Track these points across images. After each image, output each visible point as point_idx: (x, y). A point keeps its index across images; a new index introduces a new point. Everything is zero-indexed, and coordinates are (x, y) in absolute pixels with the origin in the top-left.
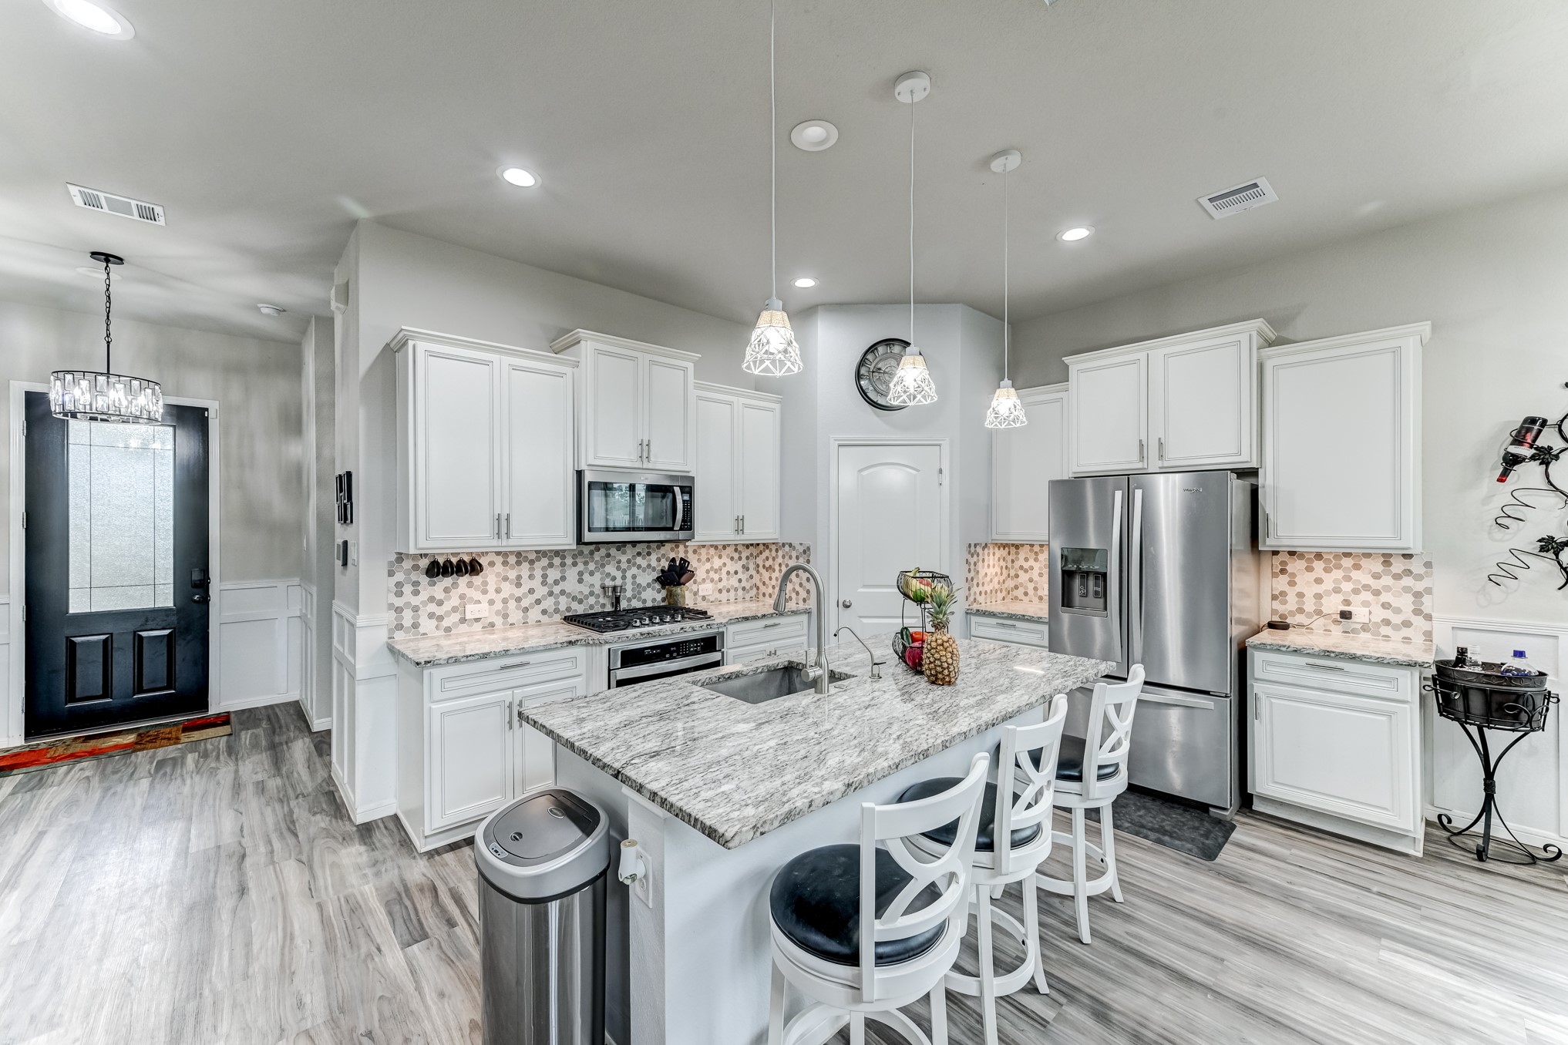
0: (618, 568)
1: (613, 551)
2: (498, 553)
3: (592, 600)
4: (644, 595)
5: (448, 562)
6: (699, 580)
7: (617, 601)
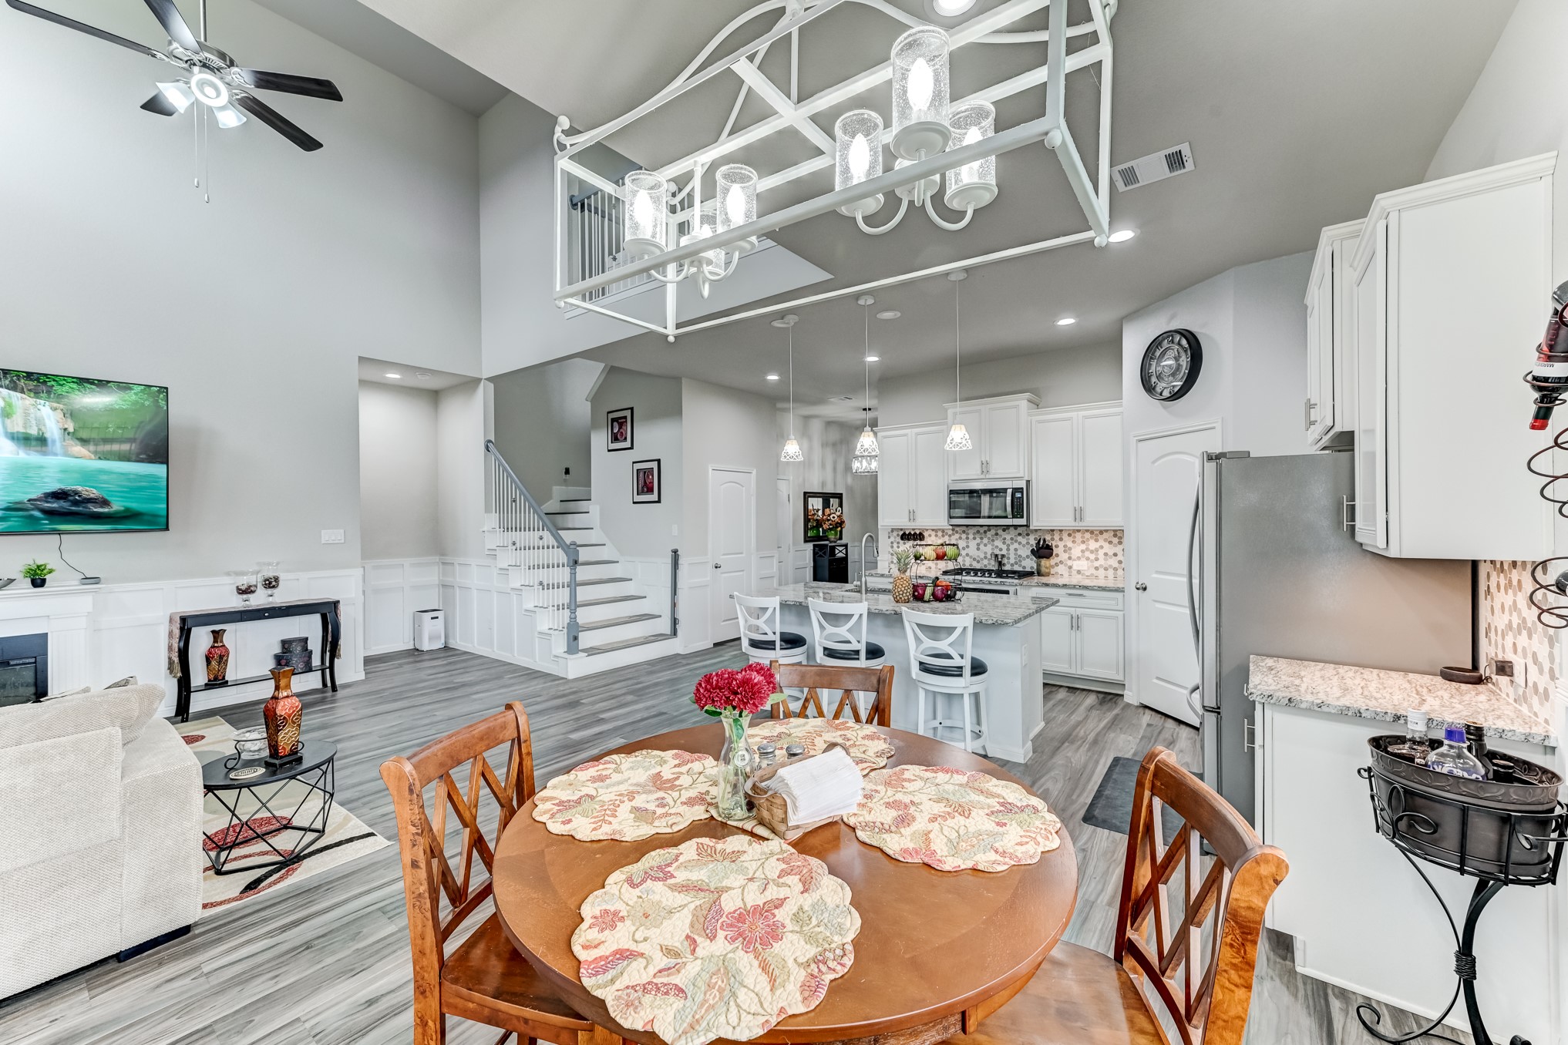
0: (1004, 543)
1: (1000, 532)
2: (933, 530)
3: (986, 562)
4: (1024, 563)
5: (910, 533)
6: (1073, 557)
7: (1000, 564)
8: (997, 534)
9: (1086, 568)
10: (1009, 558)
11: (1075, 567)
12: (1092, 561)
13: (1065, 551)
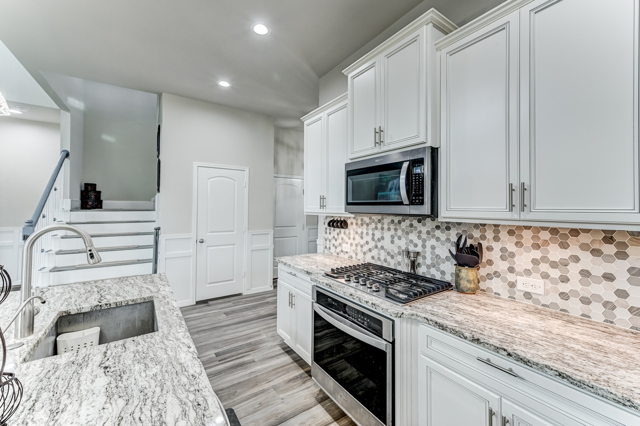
0: (419, 237)
1: (415, 222)
4: (443, 267)
5: (337, 220)
6: (517, 269)
7: (414, 265)
8: (411, 225)
9: (541, 291)
10: (424, 258)
11: (519, 286)
12: (554, 281)
13: (503, 258)
